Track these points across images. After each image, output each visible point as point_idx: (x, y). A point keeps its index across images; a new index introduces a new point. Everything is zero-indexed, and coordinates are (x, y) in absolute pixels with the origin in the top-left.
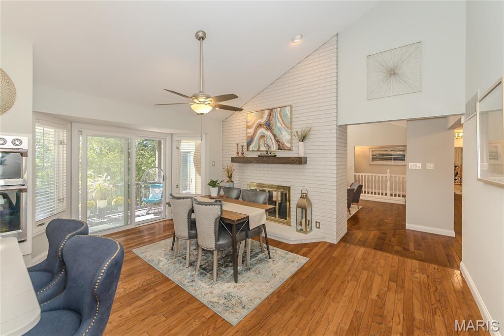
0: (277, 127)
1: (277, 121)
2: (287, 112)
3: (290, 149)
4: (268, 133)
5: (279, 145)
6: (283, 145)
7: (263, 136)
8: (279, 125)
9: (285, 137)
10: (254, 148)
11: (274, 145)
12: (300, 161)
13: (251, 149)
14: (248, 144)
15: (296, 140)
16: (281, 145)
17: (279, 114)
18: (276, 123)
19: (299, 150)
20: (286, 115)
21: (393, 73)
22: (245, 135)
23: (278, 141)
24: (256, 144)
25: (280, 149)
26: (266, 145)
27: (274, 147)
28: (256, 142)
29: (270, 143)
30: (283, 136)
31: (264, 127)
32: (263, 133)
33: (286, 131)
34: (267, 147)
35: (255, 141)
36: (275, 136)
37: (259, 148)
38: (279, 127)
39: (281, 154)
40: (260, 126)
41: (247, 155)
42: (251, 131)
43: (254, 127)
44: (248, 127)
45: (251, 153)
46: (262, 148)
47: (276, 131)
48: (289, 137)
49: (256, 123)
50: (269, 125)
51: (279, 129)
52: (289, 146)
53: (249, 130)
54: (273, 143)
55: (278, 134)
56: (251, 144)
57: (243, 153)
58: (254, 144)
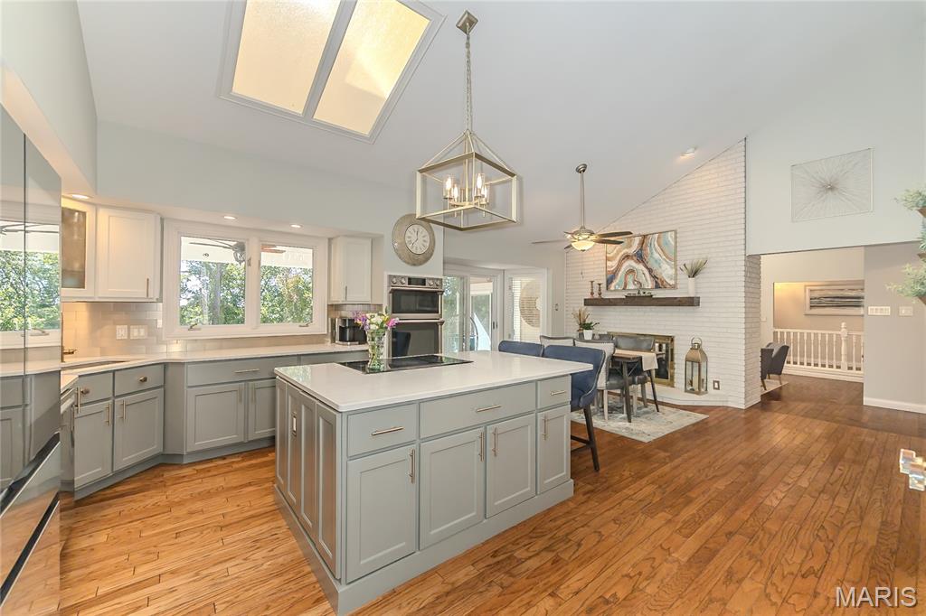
0: (654, 259)
1: (654, 251)
2: (670, 239)
3: (674, 287)
4: (640, 267)
5: (656, 282)
6: (662, 282)
7: (631, 271)
8: (656, 255)
9: (666, 271)
10: (617, 287)
11: (649, 282)
12: (692, 302)
13: (612, 288)
14: (607, 281)
15: (683, 276)
16: (660, 282)
17: (657, 242)
18: (652, 254)
19: (687, 288)
20: (667, 244)
21: (829, 188)
22: (604, 270)
23: (655, 277)
24: (620, 281)
25: (657, 286)
26: (636, 282)
27: (649, 284)
28: (621, 278)
29: (642, 280)
30: (663, 271)
31: (633, 259)
32: (632, 267)
33: (668, 263)
34: (638, 285)
35: (619, 278)
36: (650, 271)
37: (626, 286)
38: (656, 258)
39: (659, 294)
40: (627, 257)
41: (607, 295)
42: (613, 264)
43: (618, 258)
44: (607, 259)
45: (613, 293)
46: (631, 286)
47: (651, 264)
48: (672, 272)
49: (621, 254)
50: (640, 257)
51: (656, 261)
52: (672, 282)
53: (609, 264)
54: (646, 280)
55: (655, 267)
56: (612, 281)
57: (600, 293)
58: (617, 282)
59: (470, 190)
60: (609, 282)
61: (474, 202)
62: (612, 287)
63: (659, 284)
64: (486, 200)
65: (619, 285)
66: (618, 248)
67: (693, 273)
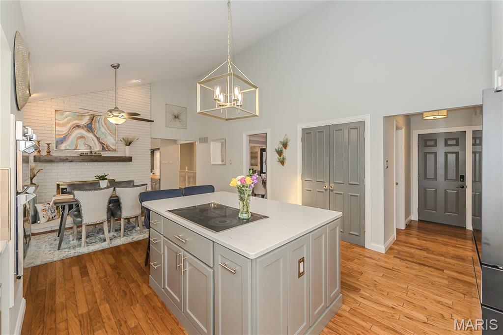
0: (101, 131)
1: (101, 127)
3: (115, 150)
4: (90, 135)
5: (103, 147)
6: (107, 146)
7: (82, 137)
8: (103, 130)
9: (110, 140)
11: (98, 146)
12: (129, 159)
15: (122, 145)
17: (104, 121)
18: (100, 128)
19: (127, 152)
21: (176, 117)
23: (101, 143)
24: (72, 143)
25: (104, 149)
26: (86, 145)
27: (97, 148)
28: (72, 141)
29: (92, 144)
30: (108, 140)
31: (83, 129)
32: (83, 134)
33: (111, 136)
34: (89, 147)
35: (70, 141)
36: (98, 139)
37: (77, 147)
38: (103, 131)
39: (105, 154)
40: (78, 126)
41: (55, 153)
42: (63, 130)
43: (69, 126)
44: (57, 125)
46: (82, 148)
47: (99, 134)
48: (113, 141)
49: (71, 123)
50: (89, 128)
51: (103, 133)
52: (114, 148)
53: (59, 129)
54: (95, 144)
55: (102, 137)
56: (62, 143)
57: (48, 151)
58: (68, 143)
59: (230, 96)
60: (59, 143)
61: (232, 103)
62: (63, 147)
63: (104, 147)
64: (240, 103)
65: (70, 146)
66: (69, 118)
67: (129, 143)
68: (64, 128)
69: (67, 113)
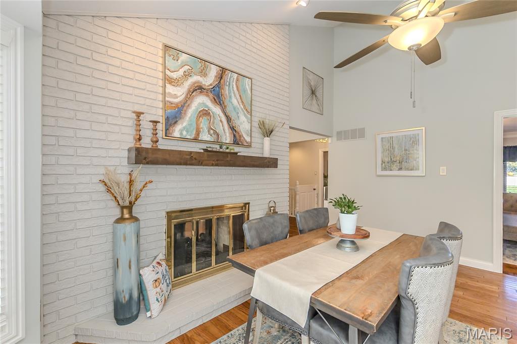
1: (233, 95)
2: (247, 87)
3: (249, 146)
4: (216, 110)
5: (234, 136)
6: (240, 136)
7: (205, 113)
8: (235, 101)
9: (243, 124)
10: (184, 133)
11: (228, 134)
13: (176, 134)
14: (167, 119)
15: (257, 134)
16: (238, 137)
17: (236, 85)
18: (230, 97)
20: (245, 91)
21: (313, 92)
22: (160, 97)
23: (233, 129)
24: (190, 125)
25: (235, 142)
26: (212, 132)
27: (227, 138)
28: (190, 120)
29: (220, 130)
30: (241, 124)
31: (208, 96)
32: (207, 106)
33: (245, 116)
34: (215, 136)
35: (187, 118)
36: (229, 119)
37: (198, 135)
38: (234, 104)
40: (199, 89)
41: (166, 144)
42: (178, 93)
44: (168, 80)
45: (175, 143)
46: (205, 136)
47: (229, 110)
48: (248, 126)
49: (191, 81)
50: (217, 94)
51: (234, 108)
52: (248, 139)
53: (170, 89)
54: (224, 130)
55: (233, 115)
56: (176, 122)
57: (155, 139)
58: (185, 124)
60: (171, 121)
62: (177, 131)
63: (237, 141)
65: (187, 131)
66: (187, 68)
67: (268, 133)
68: (178, 88)
69: (184, 57)
